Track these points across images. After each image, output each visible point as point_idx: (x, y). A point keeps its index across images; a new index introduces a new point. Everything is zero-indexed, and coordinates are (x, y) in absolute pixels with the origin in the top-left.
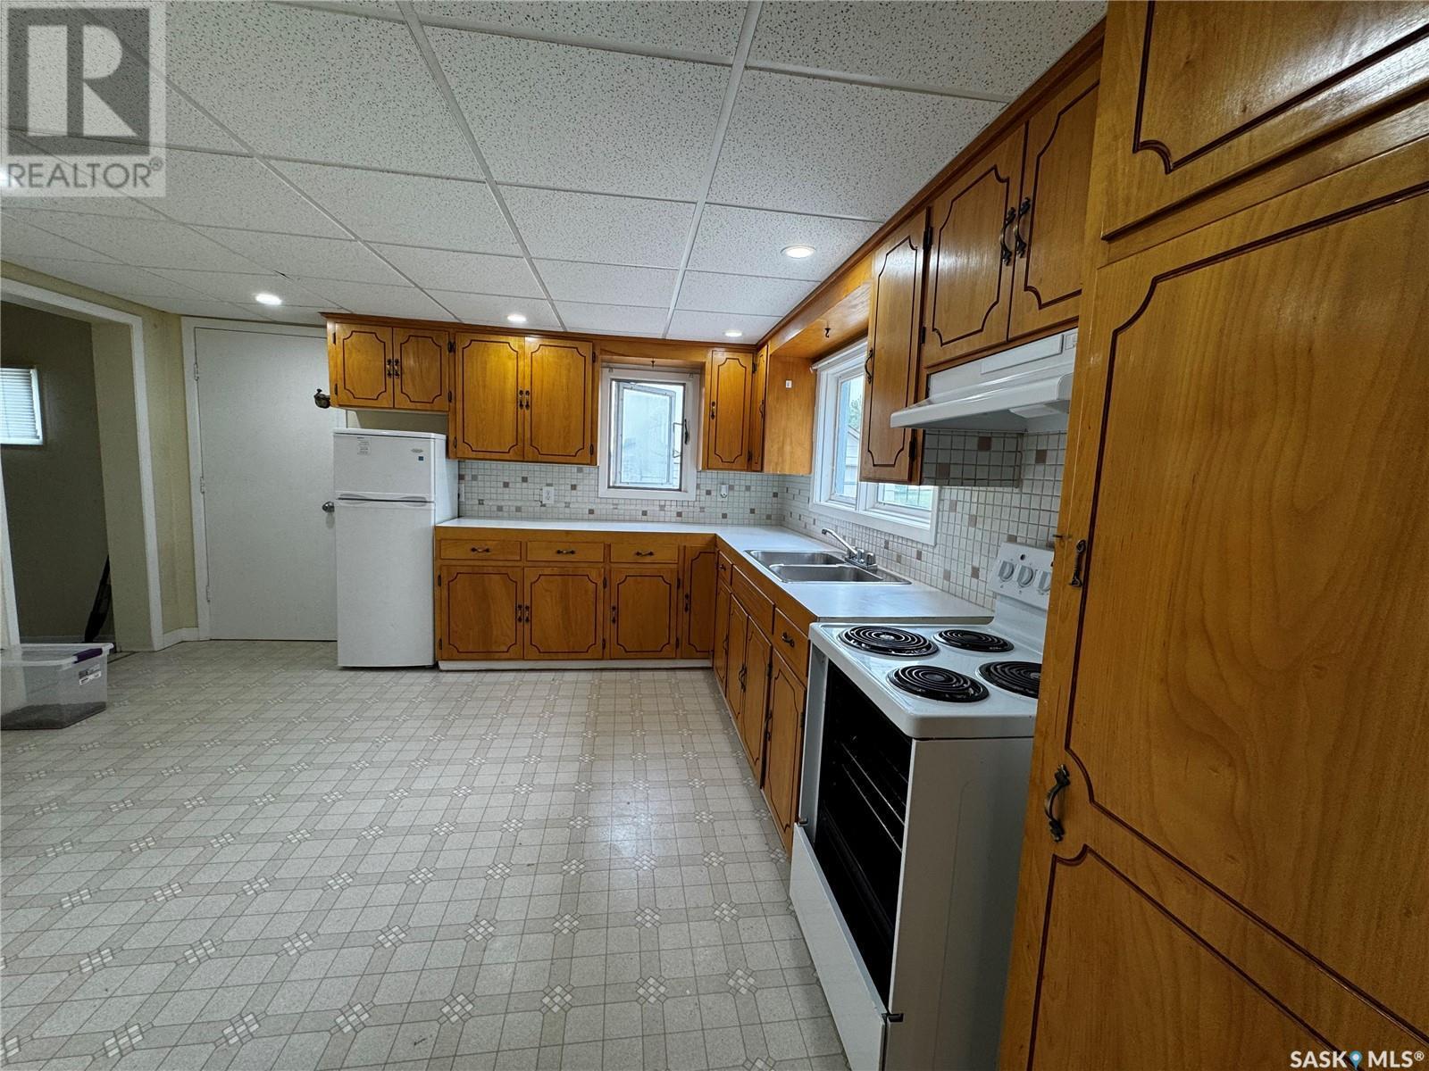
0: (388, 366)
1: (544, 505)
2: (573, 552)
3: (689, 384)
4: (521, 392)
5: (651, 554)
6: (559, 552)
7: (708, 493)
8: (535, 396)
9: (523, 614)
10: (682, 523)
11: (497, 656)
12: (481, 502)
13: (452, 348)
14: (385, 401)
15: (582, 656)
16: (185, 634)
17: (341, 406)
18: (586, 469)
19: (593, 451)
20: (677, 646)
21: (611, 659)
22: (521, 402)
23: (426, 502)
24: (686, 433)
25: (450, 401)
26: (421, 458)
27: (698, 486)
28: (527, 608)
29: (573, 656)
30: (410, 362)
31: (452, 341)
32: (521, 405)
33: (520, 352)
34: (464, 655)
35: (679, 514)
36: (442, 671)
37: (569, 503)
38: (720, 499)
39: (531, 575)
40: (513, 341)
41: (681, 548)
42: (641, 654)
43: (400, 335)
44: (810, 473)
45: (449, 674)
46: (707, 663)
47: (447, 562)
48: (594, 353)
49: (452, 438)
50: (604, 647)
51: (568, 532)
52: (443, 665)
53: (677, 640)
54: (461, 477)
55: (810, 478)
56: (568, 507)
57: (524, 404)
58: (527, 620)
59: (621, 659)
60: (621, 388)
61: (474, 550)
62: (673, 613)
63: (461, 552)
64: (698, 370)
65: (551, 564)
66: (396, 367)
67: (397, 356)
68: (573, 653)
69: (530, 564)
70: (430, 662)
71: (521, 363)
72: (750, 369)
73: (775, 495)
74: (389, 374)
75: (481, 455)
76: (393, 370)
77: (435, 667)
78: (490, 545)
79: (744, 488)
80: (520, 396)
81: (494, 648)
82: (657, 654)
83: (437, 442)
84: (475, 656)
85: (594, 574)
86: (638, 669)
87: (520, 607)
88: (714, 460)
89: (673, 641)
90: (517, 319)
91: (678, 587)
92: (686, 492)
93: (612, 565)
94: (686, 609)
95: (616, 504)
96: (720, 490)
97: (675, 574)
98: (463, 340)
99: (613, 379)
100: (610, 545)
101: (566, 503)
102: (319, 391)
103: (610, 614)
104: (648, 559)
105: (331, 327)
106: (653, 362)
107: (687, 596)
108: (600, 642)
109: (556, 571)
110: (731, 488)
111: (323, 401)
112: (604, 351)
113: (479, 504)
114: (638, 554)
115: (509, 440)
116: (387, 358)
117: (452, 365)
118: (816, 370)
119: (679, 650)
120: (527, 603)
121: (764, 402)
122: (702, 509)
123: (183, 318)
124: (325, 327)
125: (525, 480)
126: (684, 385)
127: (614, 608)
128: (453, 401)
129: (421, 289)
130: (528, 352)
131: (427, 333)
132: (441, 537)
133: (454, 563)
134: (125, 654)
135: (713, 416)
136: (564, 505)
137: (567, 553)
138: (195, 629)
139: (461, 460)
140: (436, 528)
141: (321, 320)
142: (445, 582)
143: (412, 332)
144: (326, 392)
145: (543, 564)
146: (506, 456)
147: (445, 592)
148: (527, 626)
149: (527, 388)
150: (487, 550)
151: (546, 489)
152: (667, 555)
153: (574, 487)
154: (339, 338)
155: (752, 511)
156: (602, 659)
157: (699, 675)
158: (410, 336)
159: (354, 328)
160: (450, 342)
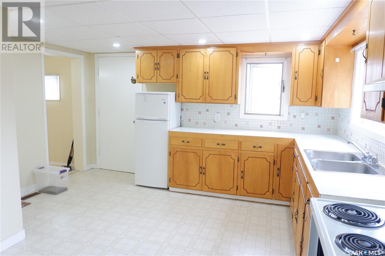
0: (155, 66)
1: (215, 122)
2: (224, 145)
3: (285, 63)
4: (205, 73)
5: (261, 147)
6: (218, 144)
7: (295, 117)
8: (211, 74)
9: (202, 170)
10: (280, 131)
11: (191, 187)
12: (189, 120)
13: (178, 56)
14: (154, 80)
15: (228, 192)
16: (93, 166)
17: (139, 83)
18: (234, 105)
19: (236, 97)
20: (273, 193)
21: (240, 195)
22: (205, 77)
23: (166, 121)
24: (284, 87)
25: (177, 78)
26: (165, 103)
27: (289, 114)
28: (204, 168)
29: (223, 191)
30: (163, 63)
31: (178, 53)
32: (205, 78)
33: (205, 55)
34: (178, 186)
35: (279, 127)
36: (170, 191)
37: (226, 121)
38: (301, 120)
39: (206, 154)
40: (202, 51)
41: (276, 145)
42: (255, 194)
43: (160, 53)
44: (350, 107)
45: (173, 193)
46: (287, 203)
47: (173, 146)
48: (237, 52)
49: (177, 94)
50: (237, 190)
51: (222, 135)
52: (171, 189)
53: (273, 190)
54: (182, 109)
55: (350, 110)
56: (226, 123)
57: (206, 78)
58: (204, 174)
59: (245, 196)
60: (252, 67)
61: (183, 142)
62: (271, 178)
63: (178, 142)
64: (289, 56)
65: (215, 150)
66: (158, 66)
67: (158, 62)
68: (223, 190)
69: (205, 149)
70: (166, 187)
71: (205, 60)
72: (317, 53)
73: (333, 118)
74: (156, 69)
75: (188, 100)
76: (157, 67)
77: (168, 189)
78: (189, 140)
79: (314, 114)
80: (204, 74)
81: (190, 184)
82: (262, 195)
83: (171, 95)
84: (183, 186)
85: (233, 156)
86: (253, 202)
87: (201, 167)
88: (296, 101)
89: (271, 190)
90: (202, 42)
91: (274, 164)
92: (283, 116)
93: (242, 152)
94: (278, 175)
95: (248, 122)
96: (301, 116)
97: (273, 158)
98: (182, 53)
99: (247, 63)
100: (241, 142)
101: (225, 121)
102: (133, 77)
103: (240, 175)
104: (260, 149)
105: (137, 52)
106: (266, 54)
107: (278, 169)
108: (235, 187)
109: (217, 153)
110: (307, 114)
111: (134, 81)
112: (242, 51)
113: (189, 121)
114: (254, 147)
115: (200, 94)
116: (155, 63)
117: (178, 63)
118: (355, 51)
119: (274, 195)
120: (204, 166)
121: (323, 70)
122: (291, 125)
123: (95, 54)
124: (135, 52)
125: (207, 110)
126: (283, 63)
127: (242, 172)
128: (178, 78)
129: (163, 35)
130: (208, 54)
131: (169, 51)
132: (172, 136)
133: (175, 146)
134: (77, 171)
135: (296, 78)
136: (224, 122)
137: (221, 145)
138: (96, 164)
139: (182, 103)
140: (169, 132)
141: (134, 50)
142: (172, 154)
143: (164, 51)
144: (135, 78)
145: (211, 149)
146: (198, 101)
147: (172, 158)
148: (204, 176)
149: (208, 71)
150: (188, 142)
151: (216, 115)
152: (269, 148)
153: (228, 114)
154: (139, 56)
155: (319, 126)
156: (236, 195)
157: (284, 209)
158: (163, 53)
159: (144, 52)
160: (178, 54)
